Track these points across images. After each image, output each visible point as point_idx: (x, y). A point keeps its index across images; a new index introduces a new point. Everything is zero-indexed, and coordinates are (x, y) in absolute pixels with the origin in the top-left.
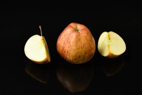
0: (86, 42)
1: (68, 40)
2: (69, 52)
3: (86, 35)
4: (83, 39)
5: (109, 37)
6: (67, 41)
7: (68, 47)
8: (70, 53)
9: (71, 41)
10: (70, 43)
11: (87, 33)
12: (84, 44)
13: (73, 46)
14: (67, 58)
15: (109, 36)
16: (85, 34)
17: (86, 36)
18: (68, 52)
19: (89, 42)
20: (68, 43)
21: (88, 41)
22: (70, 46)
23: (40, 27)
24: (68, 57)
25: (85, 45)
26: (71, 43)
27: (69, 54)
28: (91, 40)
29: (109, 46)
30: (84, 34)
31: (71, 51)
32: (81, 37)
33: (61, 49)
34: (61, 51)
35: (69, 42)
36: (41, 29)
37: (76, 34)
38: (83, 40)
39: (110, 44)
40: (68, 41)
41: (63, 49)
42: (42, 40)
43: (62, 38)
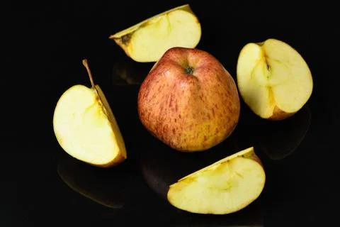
0: (218, 100)
1: (171, 100)
2: (177, 132)
3: (215, 82)
4: (210, 94)
5: (267, 62)
6: (169, 104)
7: (173, 121)
8: (180, 134)
9: (179, 104)
10: (177, 109)
11: (218, 76)
12: (213, 106)
13: (187, 116)
14: (172, 143)
15: (266, 56)
16: (212, 81)
17: (215, 87)
18: (174, 131)
19: (225, 98)
20: (173, 110)
21: (223, 98)
22: (180, 116)
23: (85, 63)
24: (174, 141)
25: (215, 109)
26: (181, 110)
27: (177, 135)
28: (229, 92)
29: (270, 88)
30: (210, 82)
31: (182, 128)
32: (205, 92)
33: (154, 123)
34: (153, 127)
35: (174, 107)
36: (87, 68)
37: (191, 85)
38: (211, 97)
39: (272, 82)
40: (170, 106)
41: (161, 124)
42: (97, 99)
43: (154, 97)
